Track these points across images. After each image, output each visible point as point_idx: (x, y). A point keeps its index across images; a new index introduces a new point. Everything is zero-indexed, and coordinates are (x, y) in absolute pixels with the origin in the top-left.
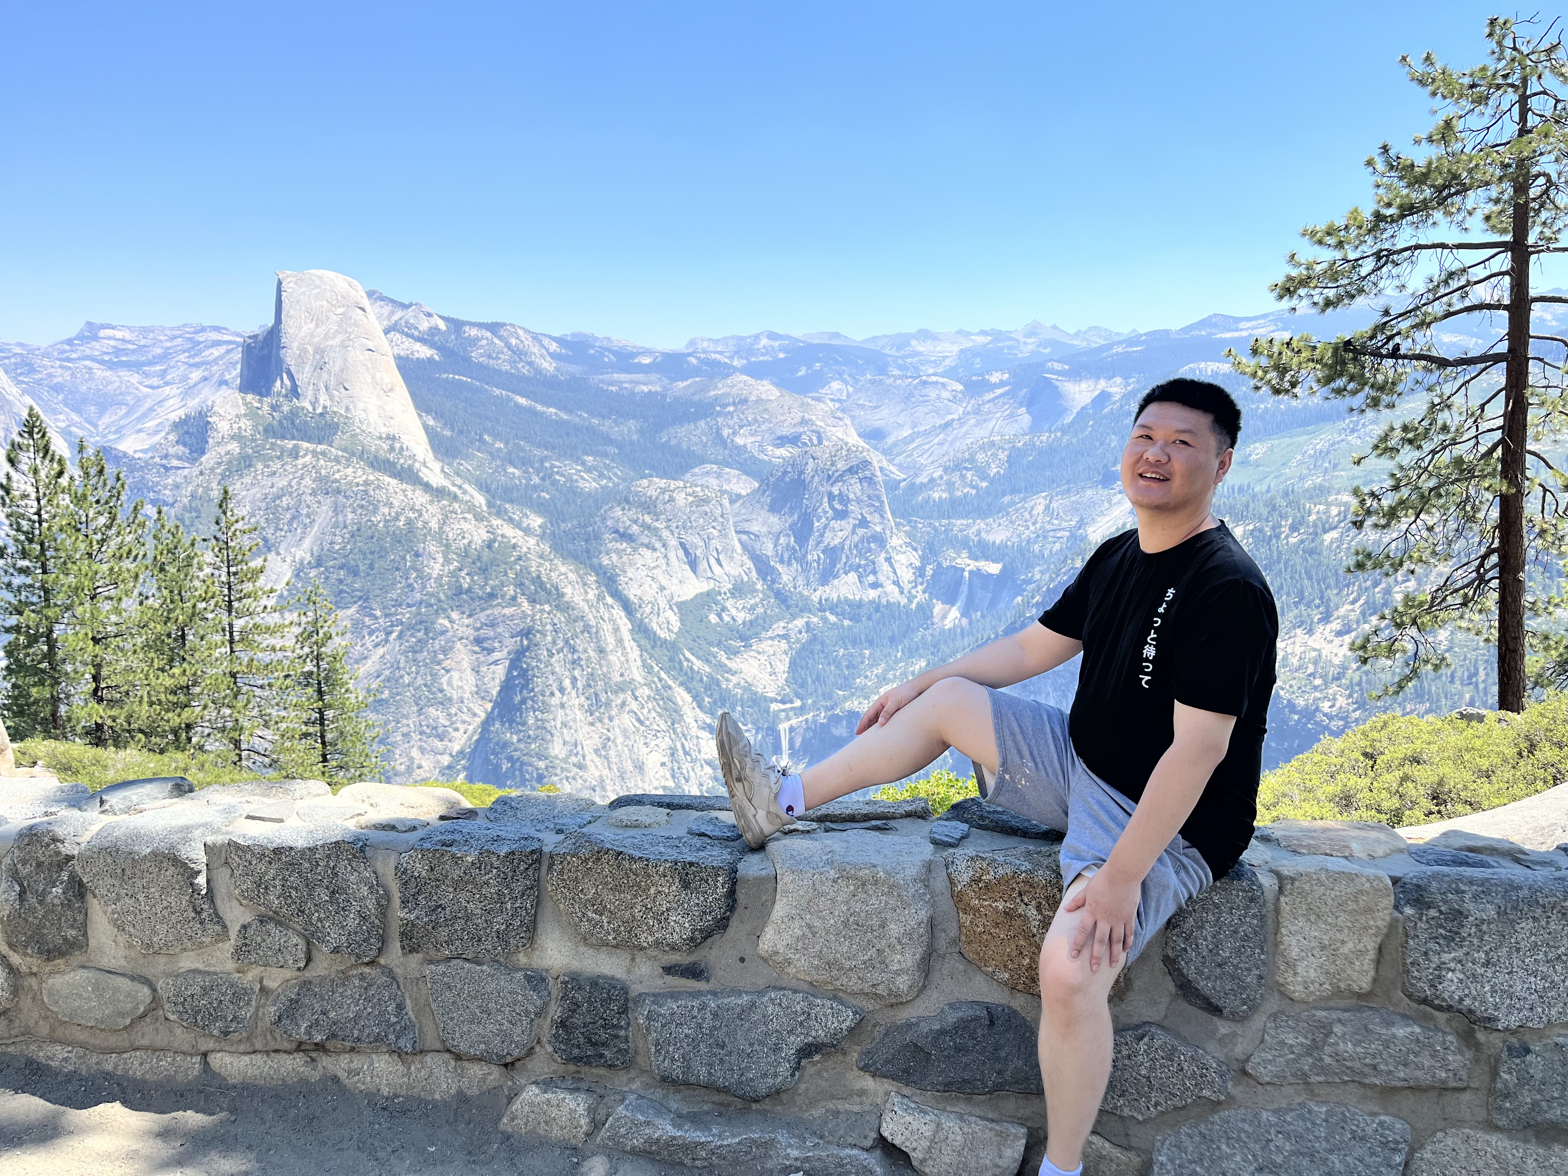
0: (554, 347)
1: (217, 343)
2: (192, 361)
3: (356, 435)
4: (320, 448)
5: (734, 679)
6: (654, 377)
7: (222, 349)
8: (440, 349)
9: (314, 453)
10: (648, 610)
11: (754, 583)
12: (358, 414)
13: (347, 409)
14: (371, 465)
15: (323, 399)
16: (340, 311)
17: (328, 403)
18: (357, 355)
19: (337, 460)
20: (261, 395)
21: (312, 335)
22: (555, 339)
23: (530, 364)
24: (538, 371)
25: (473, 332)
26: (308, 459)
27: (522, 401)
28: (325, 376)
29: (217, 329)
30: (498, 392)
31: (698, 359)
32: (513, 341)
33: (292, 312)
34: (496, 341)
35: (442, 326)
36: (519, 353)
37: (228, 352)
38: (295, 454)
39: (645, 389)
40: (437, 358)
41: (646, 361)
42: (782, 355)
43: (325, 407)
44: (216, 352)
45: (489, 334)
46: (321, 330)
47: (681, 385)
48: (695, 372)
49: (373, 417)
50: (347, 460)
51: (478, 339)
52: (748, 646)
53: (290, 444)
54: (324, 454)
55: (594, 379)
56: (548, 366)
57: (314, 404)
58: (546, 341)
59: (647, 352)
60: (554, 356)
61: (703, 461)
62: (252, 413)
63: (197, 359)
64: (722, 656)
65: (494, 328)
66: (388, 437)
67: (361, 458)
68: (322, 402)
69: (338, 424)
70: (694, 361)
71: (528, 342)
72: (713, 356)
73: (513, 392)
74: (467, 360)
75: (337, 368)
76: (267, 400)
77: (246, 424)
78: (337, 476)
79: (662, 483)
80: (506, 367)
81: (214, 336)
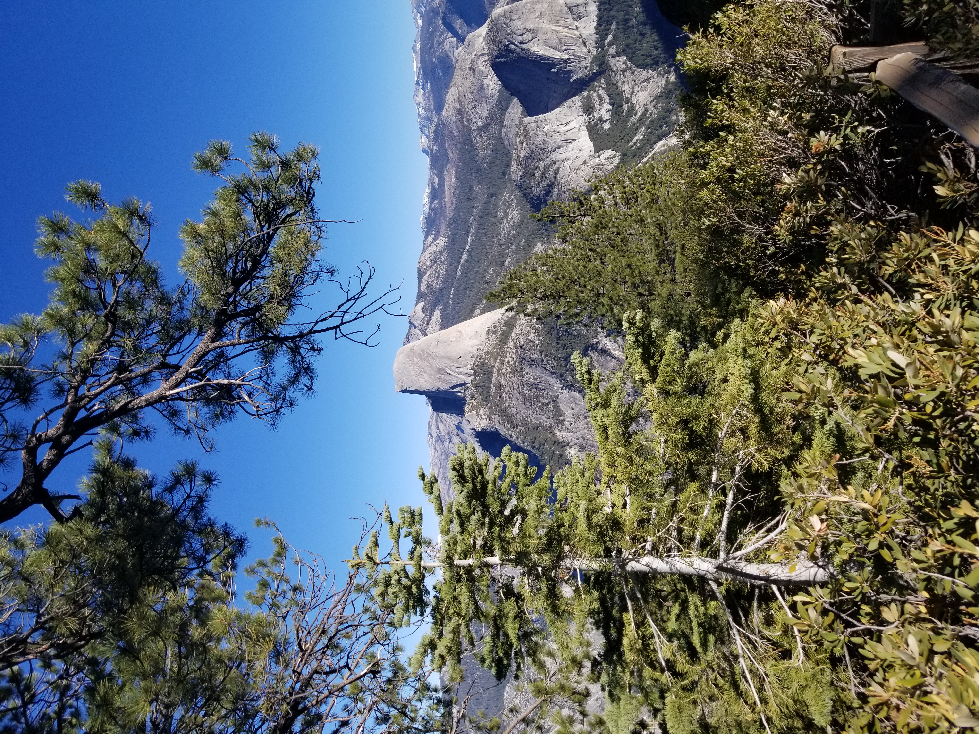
0: (430, 238)
1: (438, 428)
2: (448, 440)
3: (487, 353)
4: (495, 371)
5: (651, 109)
6: (446, 174)
7: (440, 425)
8: (435, 306)
9: (498, 375)
10: (600, 173)
11: (583, 98)
12: (474, 351)
13: (472, 357)
14: (505, 343)
15: (467, 370)
16: (416, 360)
17: (469, 367)
18: (440, 351)
19: (502, 363)
20: (465, 403)
21: (430, 375)
22: (426, 238)
23: (441, 252)
24: (446, 248)
25: (424, 286)
26: (502, 379)
27: (464, 257)
28: (453, 368)
29: (429, 427)
30: (459, 272)
31: (434, 145)
32: (428, 263)
33: (418, 385)
34: (428, 273)
35: (421, 304)
36: (436, 259)
37: (442, 422)
38: (499, 386)
39: (454, 179)
40: (440, 308)
41: (436, 180)
42: (429, 87)
43: (472, 369)
44: (442, 427)
45: (425, 277)
46: (428, 370)
47: (450, 155)
48: (442, 145)
49: (476, 342)
50: (502, 357)
51: (428, 284)
52: (627, 101)
53: (493, 389)
54: (499, 370)
55: (450, 214)
56: (442, 241)
57: (470, 376)
58: (428, 243)
59: (431, 181)
60: (436, 238)
61: (499, 139)
62: (476, 408)
63: (447, 437)
64: (634, 119)
65: (421, 274)
66: (488, 334)
67: (500, 350)
68: (468, 371)
69: (481, 362)
70: (435, 148)
71: (428, 253)
72: (432, 135)
73: (459, 262)
74: (441, 290)
75: (449, 362)
76: (468, 400)
77: (482, 411)
78: (512, 363)
79: (514, 166)
80: (444, 267)
81: (433, 429)
